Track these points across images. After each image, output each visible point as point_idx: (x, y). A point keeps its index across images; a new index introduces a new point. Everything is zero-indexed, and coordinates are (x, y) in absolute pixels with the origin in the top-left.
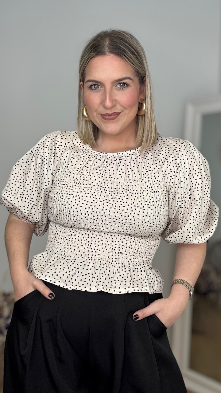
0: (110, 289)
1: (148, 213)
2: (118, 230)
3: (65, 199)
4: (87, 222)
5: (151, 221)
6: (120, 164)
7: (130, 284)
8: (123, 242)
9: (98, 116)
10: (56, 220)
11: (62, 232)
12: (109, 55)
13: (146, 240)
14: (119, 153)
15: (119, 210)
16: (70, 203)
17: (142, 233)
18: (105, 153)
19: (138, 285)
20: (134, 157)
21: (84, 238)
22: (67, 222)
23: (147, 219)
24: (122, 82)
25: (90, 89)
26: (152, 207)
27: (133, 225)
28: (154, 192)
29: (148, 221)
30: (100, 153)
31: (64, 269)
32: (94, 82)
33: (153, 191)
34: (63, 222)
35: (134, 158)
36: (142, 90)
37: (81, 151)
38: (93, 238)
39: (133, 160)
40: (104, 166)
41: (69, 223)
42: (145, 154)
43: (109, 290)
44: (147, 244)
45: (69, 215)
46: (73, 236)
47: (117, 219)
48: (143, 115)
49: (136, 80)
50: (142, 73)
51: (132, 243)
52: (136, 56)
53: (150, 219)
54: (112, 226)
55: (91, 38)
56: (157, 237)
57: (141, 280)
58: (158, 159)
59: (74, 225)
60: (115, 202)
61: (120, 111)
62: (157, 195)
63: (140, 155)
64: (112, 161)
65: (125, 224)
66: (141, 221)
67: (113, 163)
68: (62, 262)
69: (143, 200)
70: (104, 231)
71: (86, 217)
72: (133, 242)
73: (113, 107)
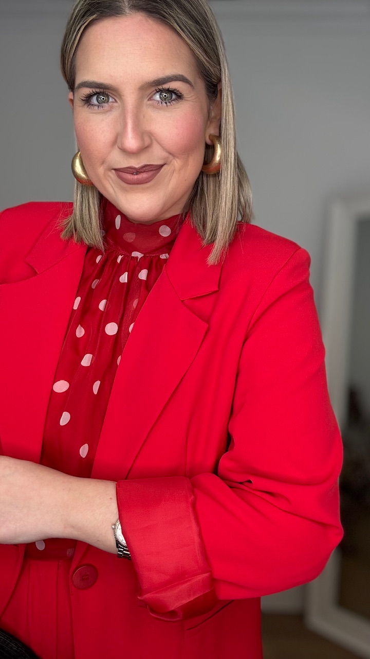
12: (133, 15)
24: (166, 86)
32: (95, 87)
73: (144, 149)
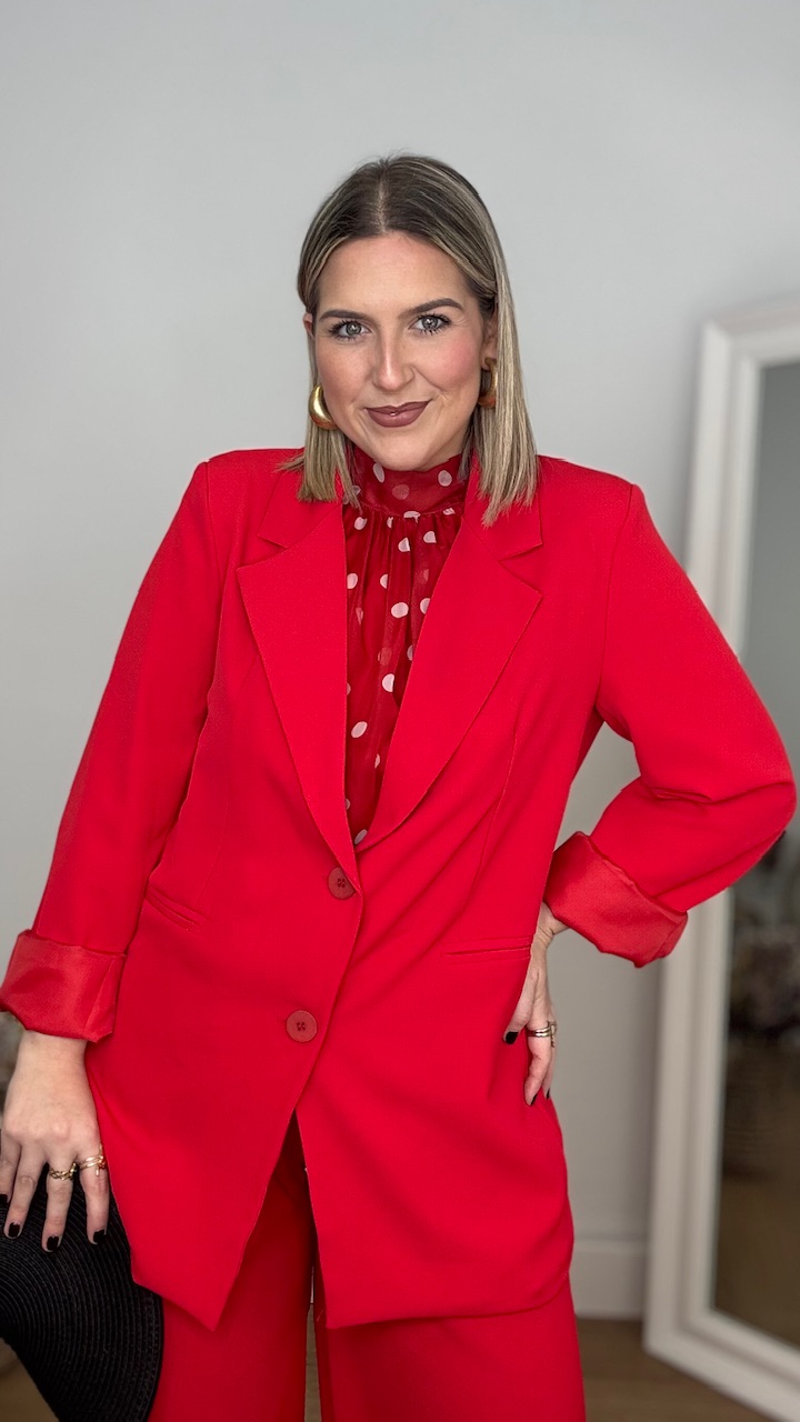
9: (360, 416)
12: (390, 235)
25: (335, 338)
32: (347, 317)
36: (490, 333)
61: (425, 399)
73: (405, 385)
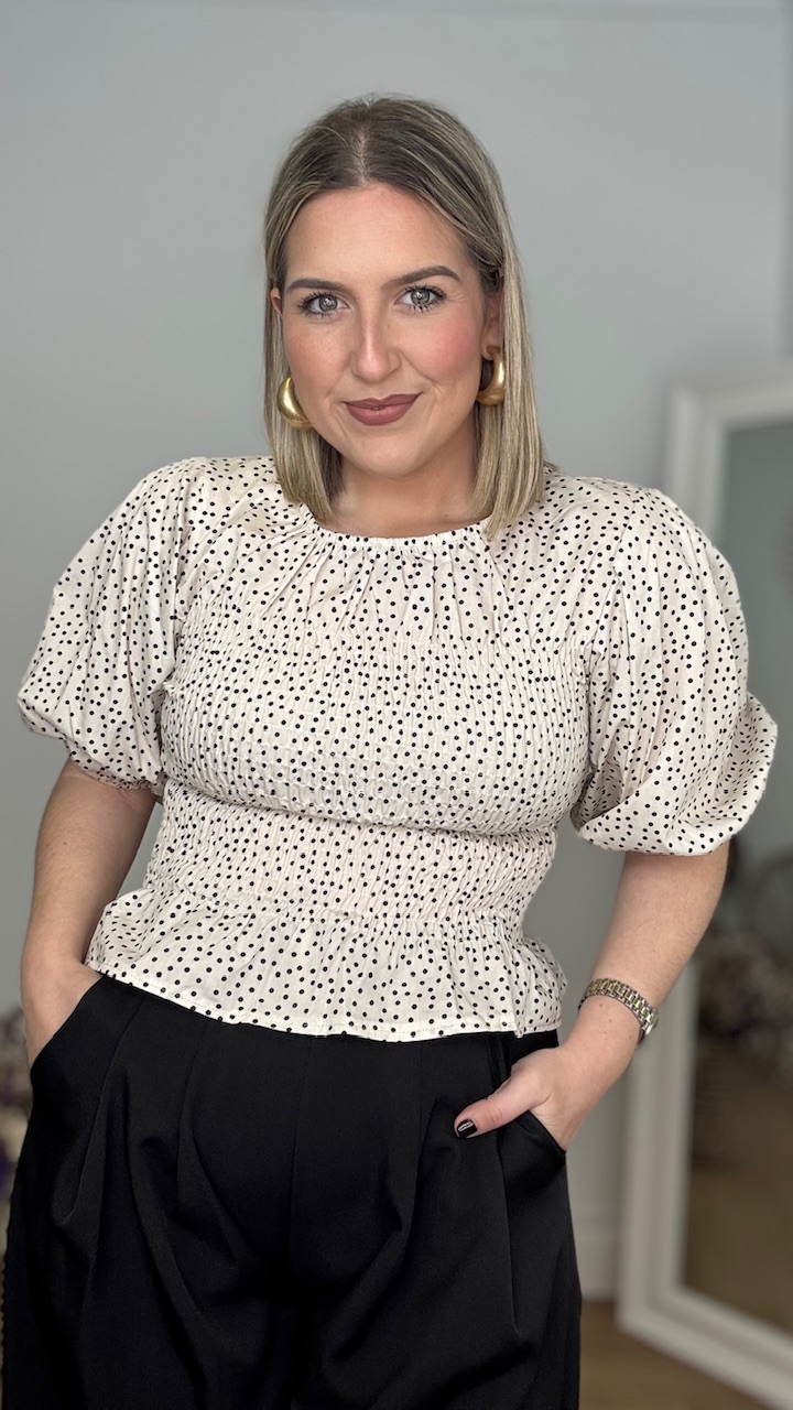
0: (378, 1024)
1: (514, 755)
2: (410, 818)
3: (219, 706)
4: (298, 786)
5: (527, 783)
6: (416, 580)
7: (449, 1005)
8: (423, 858)
9: (338, 412)
10: (190, 776)
11: (207, 821)
12: (372, 186)
13: (506, 849)
14: (414, 541)
15: (414, 745)
16: (237, 719)
17: (496, 827)
18: (362, 539)
19: (477, 1009)
20: (465, 555)
21: (285, 840)
22: (226, 785)
23: (511, 774)
24: (421, 283)
25: (303, 315)
26: (528, 735)
27: (464, 800)
28: (538, 680)
29: (516, 784)
30: (344, 536)
31: (211, 950)
32: (318, 287)
33: (532, 677)
34: (213, 786)
35: (464, 561)
36: (492, 315)
37: (278, 529)
38: (318, 841)
39: (463, 568)
40: (360, 586)
41: (234, 792)
42: (504, 544)
43: (375, 1028)
44: (510, 864)
45: (236, 764)
46: (246, 834)
47: (405, 778)
48: (496, 406)
49: (471, 277)
50: (492, 251)
51: (456, 863)
52: (469, 192)
53: (522, 775)
54: (386, 801)
55: (305, 126)
56: (547, 834)
57: (488, 991)
58: (550, 560)
59: (252, 798)
60: (399, 717)
61: (414, 392)
62: (548, 691)
63: (486, 550)
64: (386, 569)
65: (433, 797)
66: (489, 785)
67: (390, 576)
68: (207, 924)
69: (497, 708)
70: (359, 820)
71: (295, 771)
72: (461, 857)
